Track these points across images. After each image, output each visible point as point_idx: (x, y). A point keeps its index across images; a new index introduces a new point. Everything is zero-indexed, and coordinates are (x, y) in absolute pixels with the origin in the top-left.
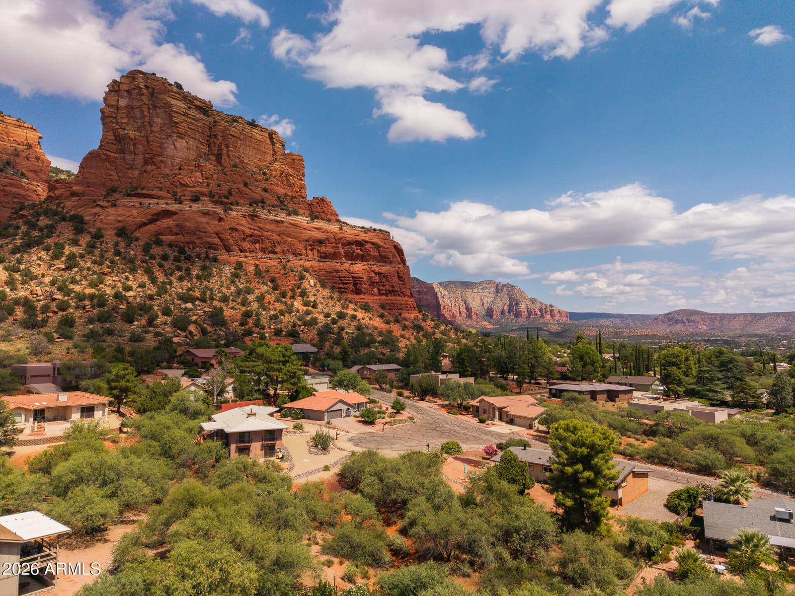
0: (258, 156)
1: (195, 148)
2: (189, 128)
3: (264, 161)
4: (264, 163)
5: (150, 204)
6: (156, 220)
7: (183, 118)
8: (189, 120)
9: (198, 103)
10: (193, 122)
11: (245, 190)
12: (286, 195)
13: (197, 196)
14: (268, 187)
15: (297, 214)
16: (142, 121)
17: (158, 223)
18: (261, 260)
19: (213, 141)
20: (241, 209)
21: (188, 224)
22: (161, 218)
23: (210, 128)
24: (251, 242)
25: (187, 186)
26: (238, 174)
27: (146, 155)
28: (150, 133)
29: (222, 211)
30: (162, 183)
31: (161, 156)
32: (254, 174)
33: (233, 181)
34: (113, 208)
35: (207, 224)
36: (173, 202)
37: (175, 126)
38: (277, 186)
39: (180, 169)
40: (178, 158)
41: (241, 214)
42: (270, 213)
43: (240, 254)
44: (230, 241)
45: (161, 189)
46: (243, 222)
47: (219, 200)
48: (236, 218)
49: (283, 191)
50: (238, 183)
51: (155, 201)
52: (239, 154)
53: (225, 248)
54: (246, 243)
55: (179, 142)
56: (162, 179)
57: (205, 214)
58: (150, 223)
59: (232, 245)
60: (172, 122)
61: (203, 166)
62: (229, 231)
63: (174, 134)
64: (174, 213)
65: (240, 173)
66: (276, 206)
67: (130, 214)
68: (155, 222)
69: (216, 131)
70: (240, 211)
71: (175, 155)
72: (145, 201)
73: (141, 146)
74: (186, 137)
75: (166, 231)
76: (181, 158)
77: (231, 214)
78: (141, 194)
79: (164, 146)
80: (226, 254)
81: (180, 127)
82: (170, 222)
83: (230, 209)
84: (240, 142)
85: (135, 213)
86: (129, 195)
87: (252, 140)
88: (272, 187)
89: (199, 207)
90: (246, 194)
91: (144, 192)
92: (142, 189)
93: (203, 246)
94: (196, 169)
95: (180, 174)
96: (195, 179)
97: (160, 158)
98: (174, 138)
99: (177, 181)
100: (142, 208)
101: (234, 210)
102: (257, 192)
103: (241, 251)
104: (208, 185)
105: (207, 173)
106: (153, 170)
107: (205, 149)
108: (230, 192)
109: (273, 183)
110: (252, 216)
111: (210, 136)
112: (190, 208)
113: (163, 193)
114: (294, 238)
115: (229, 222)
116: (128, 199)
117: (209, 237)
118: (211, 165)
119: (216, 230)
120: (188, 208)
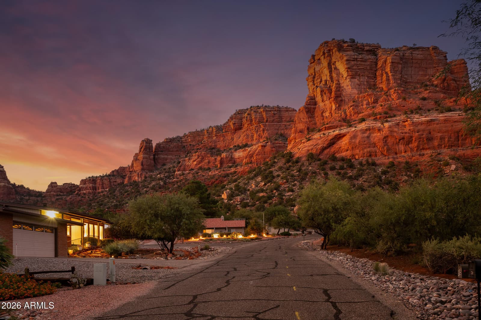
0: (421, 73)
1: (366, 83)
2: (359, 69)
5: (329, 133)
6: (334, 143)
7: (353, 63)
8: (359, 63)
9: (368, 48)
10: (361, 63)
11: (404, 103)
12: (444, 98)
13: (363, 118)
14: (426, 96)
15: (450, 110)
16: (328, 76)
17: (335, 145)
18: (414, 158)
19: (379, 72)
20: (396, 119)
21: (353, 141)
22: (336, 142)
23: (376, 64)
24: (404, 144)
25: (358, 113)
26: (398, 92)
27: (331, 100)
28: (333, 83)
29: (380, 125)
30: (341, 116)
31: (341, 97)
32: (415, 89)
33: (393, 99)
34: (308, 142)
35: (368, 137)
36: (346, 127)
37: (347, 71)
38: (437, 92)
39: (354, 102)
40: (353, 94)
41: (395, 123)
42: (422, 115)
43: (395, 156)
44: (386, 147)
45: (340, 121)
46: (396, 129)
47: (378, 117)
48: (390, 127)
49: (442, 95)
50: (397, 100)
51: (333, 130)
52: (400, 76)
53: (382, 154)
54: (400, 146)
55: (352, 82)
56: (341, 113)
57: (366, 130)
58: (330, 146)
59: (388, 150)
60: (346, 69)
61: (370, 94)
62: (385, 139)
63: (348, 77)
64: (344, 135)
65: (400, 92)
66: (433, 109)
67: (317, 143)
68: (333, 145)
69: (380, 64)
70: (394, 121)
71: (351, 92)
72: (326, 132)
73: (328, 94)
74: (357, 77)
75: (339, 150)
76: (355, 94)
77: (387, 125)
78: (325, 127)
79: (343, 88)
80: (384, 158)
81: (352, 70)
82: (342, 142)
83: (387, 121)
84: (400, 66)
85: (320, 142)
86: (320, 131)
87: (413, 61)
88: (430, 94)
89: (363, 126)
90: (404, 106)
91: (327, 126)
92: (327, 124)
93: (365, 155)
94: (365, 99)
95: (353, 105)
96: (364, 106)
97: (340, 99)
98: (348, 80)
99: (350, 112)
100: (324, 137)
101: (390, 122)
102: (414, 102)
103: (396, 154)
104: (373, 108)
105: (372, 99)
106: (336, 109)
107: (374, 82)
108: (390, 109)
109: (431, 91)
110: (404, 122)
111: (377, 70)
112: (356, 129)
113: (340, 123)
114: (446, 132)
115: (384, 132)
116: (318, 134)
117: (369, 147)
118: (378, 91)
119: (375, 141)
120: (354, 129)
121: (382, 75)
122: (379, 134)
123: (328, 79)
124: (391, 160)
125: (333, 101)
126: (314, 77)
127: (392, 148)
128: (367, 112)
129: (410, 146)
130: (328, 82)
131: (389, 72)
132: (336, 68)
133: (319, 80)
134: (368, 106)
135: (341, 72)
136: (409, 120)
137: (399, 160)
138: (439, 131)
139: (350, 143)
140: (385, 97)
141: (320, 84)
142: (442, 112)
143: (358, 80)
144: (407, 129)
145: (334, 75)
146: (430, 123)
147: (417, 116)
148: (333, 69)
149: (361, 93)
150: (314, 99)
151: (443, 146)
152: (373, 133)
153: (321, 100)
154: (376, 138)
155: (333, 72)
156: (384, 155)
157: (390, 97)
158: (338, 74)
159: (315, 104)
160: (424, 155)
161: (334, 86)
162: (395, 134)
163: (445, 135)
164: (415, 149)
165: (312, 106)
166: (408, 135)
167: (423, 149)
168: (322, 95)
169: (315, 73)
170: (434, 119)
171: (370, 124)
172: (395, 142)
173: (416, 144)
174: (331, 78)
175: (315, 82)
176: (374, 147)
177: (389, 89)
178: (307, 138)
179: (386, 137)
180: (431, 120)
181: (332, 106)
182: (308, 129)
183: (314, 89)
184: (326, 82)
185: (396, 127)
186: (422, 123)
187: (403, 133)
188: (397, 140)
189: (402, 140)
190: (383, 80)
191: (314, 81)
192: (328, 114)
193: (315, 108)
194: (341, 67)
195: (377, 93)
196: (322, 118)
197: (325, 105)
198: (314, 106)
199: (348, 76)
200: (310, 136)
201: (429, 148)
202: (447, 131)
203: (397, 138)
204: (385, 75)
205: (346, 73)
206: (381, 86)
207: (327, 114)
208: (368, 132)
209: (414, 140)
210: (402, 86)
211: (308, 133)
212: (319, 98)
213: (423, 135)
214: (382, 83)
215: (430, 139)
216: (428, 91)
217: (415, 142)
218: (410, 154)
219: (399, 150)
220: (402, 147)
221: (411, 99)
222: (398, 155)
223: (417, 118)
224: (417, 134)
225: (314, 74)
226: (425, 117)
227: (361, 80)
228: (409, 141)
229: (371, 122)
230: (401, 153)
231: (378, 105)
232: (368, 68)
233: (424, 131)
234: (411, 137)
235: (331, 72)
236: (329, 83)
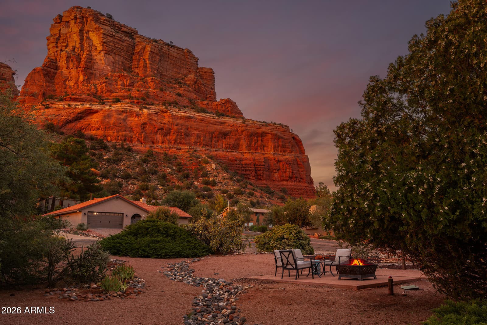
0: (175, 70)
1: (121, 63)
2: (116, 47)
3: (179, 73)
4: (181, 75)
5: (76, 105)
6: (81, 118)
7: (110, 38)
8: (116, 41)
9: (125, 29)
10: (119, 42)
11: (161, 94)
12: (197, 99)
13: (118, 99)
14: (181, 92)
15: (205, 112)
16: (77, 44)
17: (82, 121)
18: (171, 150)
19: (136, 57)
20: (155, 108)
21: (107, 120)
22: (84, 117)
23: (134, 48)
24: (162, 135)
25: (111, 92)
26: (155, 82)
27: (79, 69)
28: (84, 52)
29: (138, 109)
30: (90, 90)
31: (91, 69)
32: (170, 83)
33: (150, 87)
34: (46, 110)
35: (124, 120)
36: (97, 104)
37: (103, 45)
38: (190, 91)
39: (106, 79)
40: (105, 70)
41: (154, 112)
42: (180, 110)
43: (152, 145)
44: (144, 134)
45: (89, 95)
46: (156, 118)
47: (136, 101)
48: (149, 114)
49: (195, 96)
50: (155, 89)
51: (81, 103)
52: (157, 66)
53: (139, 140)
54: (158, 136)
55: (107, 58)
56: (91, 87)
57: (123, 112)
58: (75, 120)
59: (145, 137)
60: (101, 42)
61: (126, 76)
62: (143, 126)
63: (102, 52)
64: (96, 112)
65: (156, 81)
66: (188, 106)
67: (59, 113)
68: (79, 120)
69: (138, 49)
70: (154, 110)
71: (103, 68)
72: (73, 104)
73: (75, 63)
74: (113, 54)
75: (88, 127)
76: (108, 71)
77: (146, 111)
78: (71, 98)
79: (95, 61)
80: (140, 145)
81: (108, 46)
82: (92, 119)
83: (146, 108)
84: (158, 57)
85: (63, 112)
86: (62, 100)
87: (169, 56)
88: (185, 92)
89: (118, 106)
90: (161, 97)
91: (74, 96)
92: (73, 95)
93: (119, 138)
94: (119, 79)
95: (106, 82)
96: (118, 86)
97: (90, 71)
98: (102, 54)
99: (102, 88)
100: (69, 108)
101: (149, 109)
102: (170, 95)
103: (153, 143)
104: (129, 90)
105: (128, 81)
106: (84, 81)
107: (129, 64)
108: (147, 95)
109: (186, 89)
110: (164, 112)
111: (133, 54)
112: (110, 108)
113: (89, 97)
114: (201, 131)
115: (143, 118)
116: (60, 103)
117: (125, 131)
118: (134, 75)
119: (132, 125)
120: (108, 108)
121: (139, 60)
122: (137, 119)
123: (77, 46)
124: (147, 148)
125: (82, 71)
126: (58, 39)
127: (150, 136)
128: (122, 94)
129: (168, 137)
130: (76, 50)
131: (147, 60)
132: (88, 38)
133: (65, 44)
134: (123, 87)
135: (94, 43)
136: (169, 111)
137: (156, 150)
138: (195, 129)
139: (103, 122)
140: (142, 82)
141: (66, 48)
142: (198, 112)
143: (113, 57)
144: (166, 120)
145: (86, 45)
146: (188, 119)
147: (176, 110)
148: (85, 38)
149: (115, 72)
150: (56, 63)
151: (198, 144)
152: (130, 117)
153: (66, 66)
154: (133, 123)
155: (84, 40)
156: (140, 141)
157: (147, 84)
158: (91, 45)
159: (57, 68)
160: (180, 149)
161: (84, 56)
162: (154, 123)
163: (201, 134)
164: (173, 142)
165: (52, 70)
166: (167, 126)
167: (180, 143)
168: (67, 62)
169: (60, 35)
170: (192, 117)
171: (127, 107)
172: (153, 131)
173: (174, 137)
174: (82, 46)
175: (59, 45)
176: (130, 132)
177: (146, 76)
178: (44, 105)
179: (145, 123)
180: (190, 116)
181: (79, 76)
182: (44, 94)
183: (57, 51)
184: (74, 48)
185: (155, 116)
186: (181, 118)
187: (162, 124)
188: (156, 129)
189: (160, 131)
190: (140, 66)
191: (57, 43)
192: (73, 84)
193: (56, 73)
194: (96, 40)
195: (133, 76)
196: (64, 86)
197: (69, 73)
198: (55, 71)
199: (102, 50)
200: (47, 103)
201: (185, 144)
202: (203, 131)
203: (156, 127)
204: (142, 61)
205: (101, 46)
206: (136, 71)
207: (71, 84)
208: (125, 115)
209: (172, 133)
210: (158, 77)
211: (45, 100)
212: (63, 63)
213: (181, 129)
214: (138, 68)
215: (187, 135)
216: (183, 89)
217: (173, 135)
218: (167, 146)
219: (156, 140)
220: (159, 137)
221: (168, 92)
222: (155, 145)
223: (175, 111)
224: (175, 127)
225: (58, 35)
226: (184, 113)
227: (117, 58)
228: (167, 133)
229: (129, 104)
230: (158, 143)
231: (133, 89)
232: (125, 49)
233: (182, 125)
234: (170, 129)
235: (82, 40)
236: (78, 51)
